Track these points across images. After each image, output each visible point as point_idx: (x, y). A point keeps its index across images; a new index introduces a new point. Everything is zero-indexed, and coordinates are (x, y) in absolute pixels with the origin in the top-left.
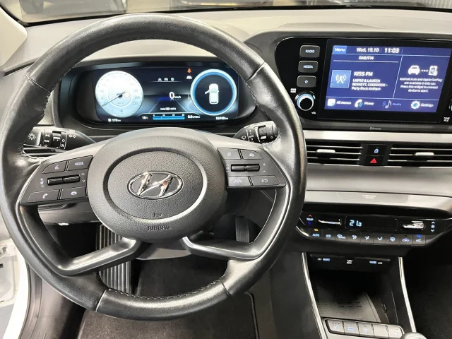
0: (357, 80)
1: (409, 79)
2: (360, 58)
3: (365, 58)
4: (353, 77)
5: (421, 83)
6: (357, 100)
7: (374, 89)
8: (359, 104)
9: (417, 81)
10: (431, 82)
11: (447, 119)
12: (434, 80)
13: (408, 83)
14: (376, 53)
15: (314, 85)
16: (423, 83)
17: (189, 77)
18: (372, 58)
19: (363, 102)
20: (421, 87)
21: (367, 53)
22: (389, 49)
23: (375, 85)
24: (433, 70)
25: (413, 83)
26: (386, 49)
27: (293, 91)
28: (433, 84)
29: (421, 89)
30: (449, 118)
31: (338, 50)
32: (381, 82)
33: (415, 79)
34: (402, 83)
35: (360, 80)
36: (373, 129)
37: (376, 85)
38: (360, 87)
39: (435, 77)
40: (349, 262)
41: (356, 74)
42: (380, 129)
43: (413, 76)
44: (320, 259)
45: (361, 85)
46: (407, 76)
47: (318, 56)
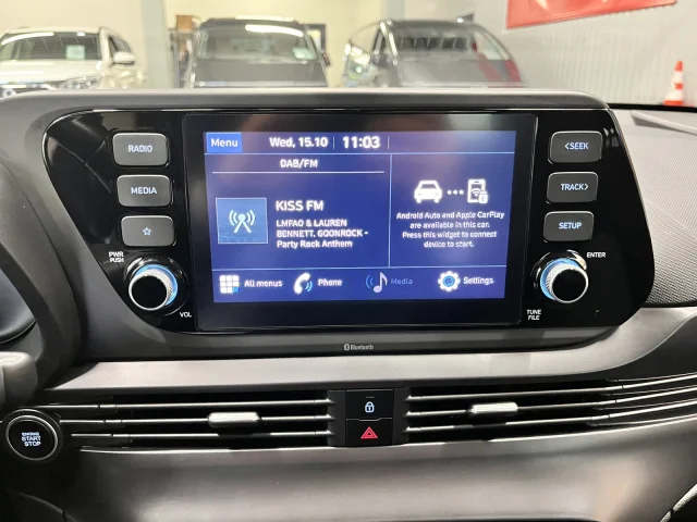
0: (285, 223)
1: (420, 216)
2: (284, 163)
3: (295, 163)
4: (274, 216)
5: (452, 225)
6: (303, 272)
7: (335, 244)
8: (304, 284)
9: (441, 220)
10: (477, 220)
11: (535, 314)
12: (485, 215)
13: (419, 225)
14: (320, 149)
16: (459, 225)
18: (314, 163)
19: (314, 279)
20: (457, 235)
21: (300, 152)
22: (354, 139)
23: (336, 233)
24: (478, 191)
25: (433, 226)
26: (346, 139)
27: (117, 257)
28: (484, 225)
29: (455, 240)
30: (539, 312)
31: (222, 144)
32: (351, 226)
33: (436, 215)
34: (405, 225)
35: (295, 223)
36: (354, 348)
37: (339, 233)
38: (297, 240)
39: (485, 208)
41: (279, 205)
42: (371, 347)
43: (428, 206)
45: (300, 234)
46: (413, 206)
47: (165, 160)
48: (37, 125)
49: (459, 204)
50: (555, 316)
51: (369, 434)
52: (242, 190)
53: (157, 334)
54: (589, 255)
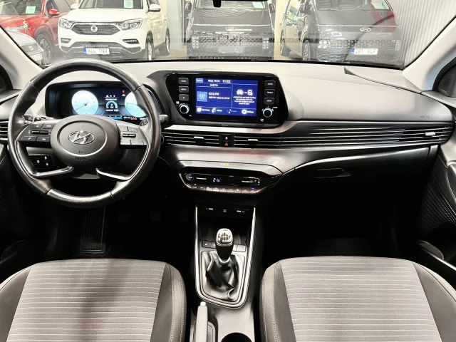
0: (211, 97)
1: (238, 97)
2: (211, 85)
3: (213, 85)
6: (214, 108)
8: (214, 111)
10: (250, 99)
11: (262, 120)
12: (252, 98)
13: (238, 99)
14: (218, 83)
15: (188, 100)
16: (246, 100)
17: (124, 95)
18: (217, 85)
21: (215, 83)
22: (225, 81)
24: (250, 92)
25: (241, 100)
26: (223, 81)
27: (178, 103)
28: (252, 100)
29: (246, 103)
31: (199, 80)
33: (242, 97)
34: (235, 99)
36: (224, 125)
39: (252, 96)
40: (225, 211)
41: (210, 94)
42: (227, 125)
43: (240, 95)
44: (207, 209)
46: (236, 95)
47: (188, 84)
48: (165, 76)
49: (245, 95)
50: (267, 121)
52: (203, 90)
53: (184, 119)
54: (274, 107)
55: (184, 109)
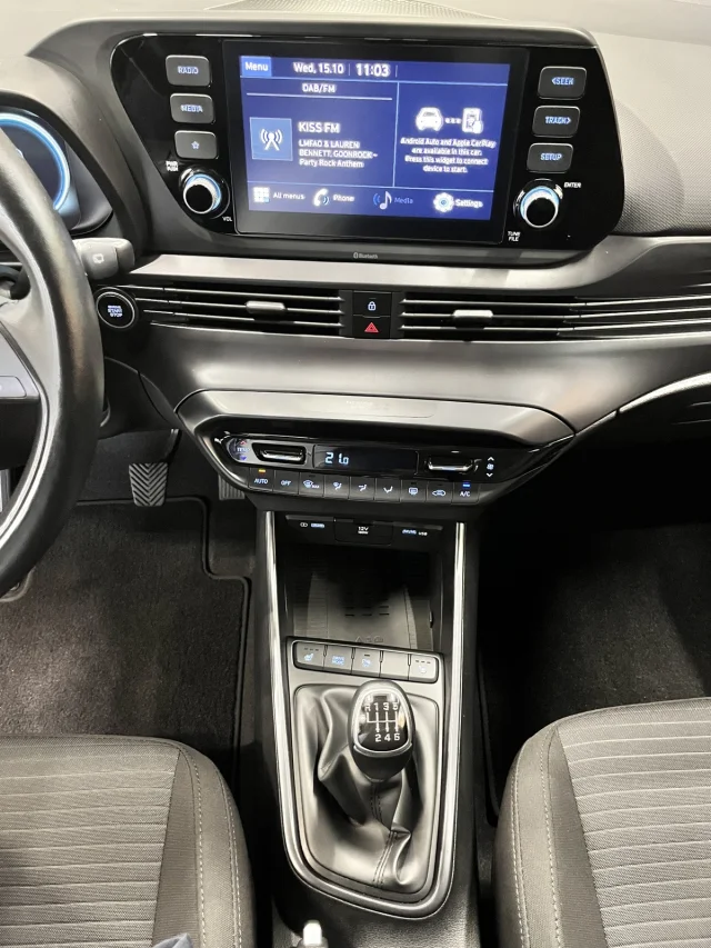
0: (308, 143)
1: (420, 141)
2: (306, 88)
3: (316, 88)
4: (297, 136)
5: (448, 152)
6: (322, 187)
7: (346, 164)
8: (322, 198)
9: (440, 147)
10: (471, 148)
11: (514, 236)
12: (478, 144)
13: (420, 151)
14: (337, 76)
15: (211, 154)
16: (454, 152)
18: (332, 89)
19: (331, 194)
20: (452, 161)
21: (318, 77)
22: (367, 66)
23: (349, 154)
24: (472, 120)
25: (432, 151)
26: (359, 66)
27: (172, 166)
28: (477, 153)
29: (451, 165)
30: (518, 234)
31: (255, 67)
32: (363, 148)
33: (435, 142)
34: (407, 149)
35: (316, 144)
36: (361, 256)
37: (353, 155)
38: (316, 158)
39: (479, 137)
40: (363, 531)
41: (301, 126)
42: (376, 257)
43: (429, 133)
44: (304, 525)
45: (317, 153)
46: (411, 131)
47: (206, 81)
48: (106, 46)
49: (452, 132)
50: (531, 240)
51: (371, 328)
52: (270, 109)
53: (206, 234)
54: (567, 185)
55: (200, 195)
